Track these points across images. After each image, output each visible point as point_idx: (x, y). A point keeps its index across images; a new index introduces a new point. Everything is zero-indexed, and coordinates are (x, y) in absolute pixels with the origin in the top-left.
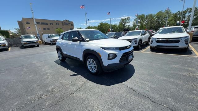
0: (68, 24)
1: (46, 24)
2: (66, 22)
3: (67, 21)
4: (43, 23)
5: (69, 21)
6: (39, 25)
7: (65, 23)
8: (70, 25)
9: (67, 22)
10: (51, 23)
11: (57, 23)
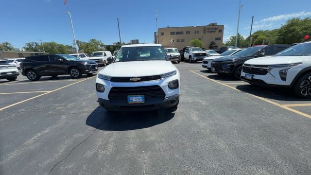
0: (214, 30)
1: (182, 33)
2: (211, 27)
3: (213, 24)
4: (178, 33)
5: (217, 24)
6: (173, 35)
7: (208, 29)
8: (217, 31)
9: (214, 27)
10: (188, 31)
11: (196, 30)
